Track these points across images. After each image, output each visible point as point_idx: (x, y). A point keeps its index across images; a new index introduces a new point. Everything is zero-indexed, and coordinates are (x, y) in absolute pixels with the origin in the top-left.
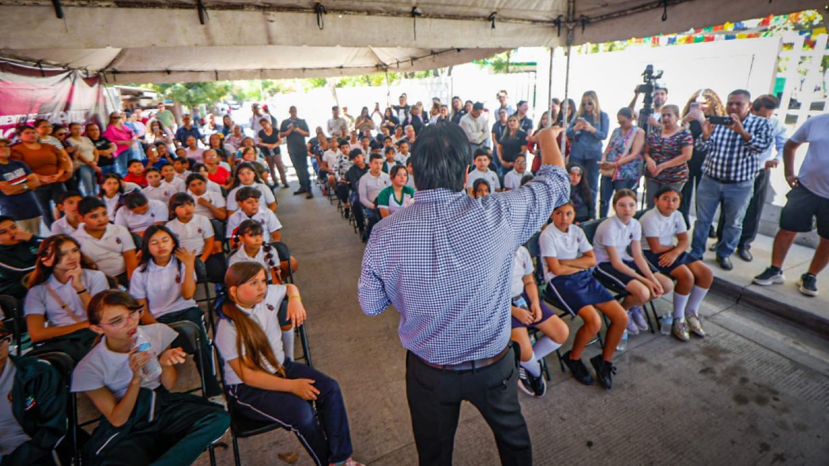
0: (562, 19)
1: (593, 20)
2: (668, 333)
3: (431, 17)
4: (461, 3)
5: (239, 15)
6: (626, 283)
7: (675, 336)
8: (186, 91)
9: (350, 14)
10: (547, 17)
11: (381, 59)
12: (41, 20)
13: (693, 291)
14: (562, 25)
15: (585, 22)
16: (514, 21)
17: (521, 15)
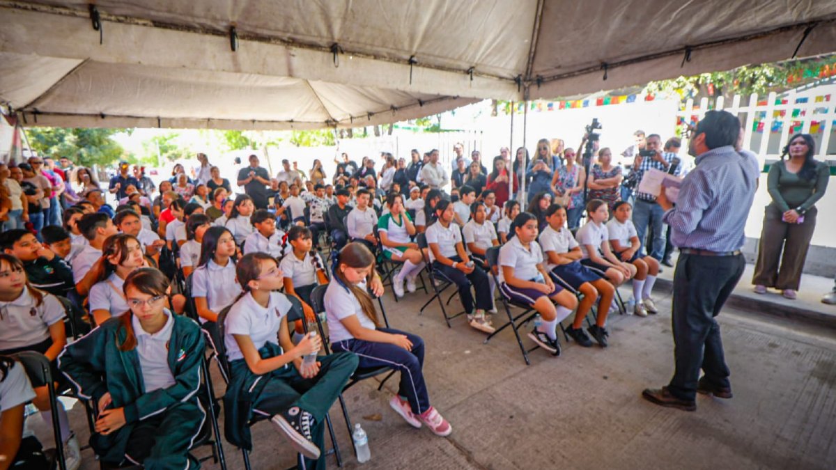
0: (521, 78)
1: (546, 80)
2: (632, 313)
3: (424, 66)
4: (450, 56)
5: (265, 47)
6: (604, 270)
7: (637, 314)
8: (79, 149)
9: (359, 57)
10: (510, 75)
11: (332, 115)
12: (74, 30)
13: (647, 278)
14: (521, 83)
15: (540, 81)
16: (486, 76)
17: (493, 71)
